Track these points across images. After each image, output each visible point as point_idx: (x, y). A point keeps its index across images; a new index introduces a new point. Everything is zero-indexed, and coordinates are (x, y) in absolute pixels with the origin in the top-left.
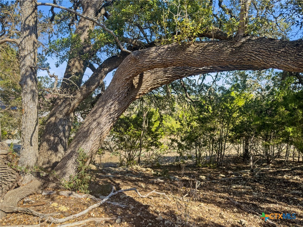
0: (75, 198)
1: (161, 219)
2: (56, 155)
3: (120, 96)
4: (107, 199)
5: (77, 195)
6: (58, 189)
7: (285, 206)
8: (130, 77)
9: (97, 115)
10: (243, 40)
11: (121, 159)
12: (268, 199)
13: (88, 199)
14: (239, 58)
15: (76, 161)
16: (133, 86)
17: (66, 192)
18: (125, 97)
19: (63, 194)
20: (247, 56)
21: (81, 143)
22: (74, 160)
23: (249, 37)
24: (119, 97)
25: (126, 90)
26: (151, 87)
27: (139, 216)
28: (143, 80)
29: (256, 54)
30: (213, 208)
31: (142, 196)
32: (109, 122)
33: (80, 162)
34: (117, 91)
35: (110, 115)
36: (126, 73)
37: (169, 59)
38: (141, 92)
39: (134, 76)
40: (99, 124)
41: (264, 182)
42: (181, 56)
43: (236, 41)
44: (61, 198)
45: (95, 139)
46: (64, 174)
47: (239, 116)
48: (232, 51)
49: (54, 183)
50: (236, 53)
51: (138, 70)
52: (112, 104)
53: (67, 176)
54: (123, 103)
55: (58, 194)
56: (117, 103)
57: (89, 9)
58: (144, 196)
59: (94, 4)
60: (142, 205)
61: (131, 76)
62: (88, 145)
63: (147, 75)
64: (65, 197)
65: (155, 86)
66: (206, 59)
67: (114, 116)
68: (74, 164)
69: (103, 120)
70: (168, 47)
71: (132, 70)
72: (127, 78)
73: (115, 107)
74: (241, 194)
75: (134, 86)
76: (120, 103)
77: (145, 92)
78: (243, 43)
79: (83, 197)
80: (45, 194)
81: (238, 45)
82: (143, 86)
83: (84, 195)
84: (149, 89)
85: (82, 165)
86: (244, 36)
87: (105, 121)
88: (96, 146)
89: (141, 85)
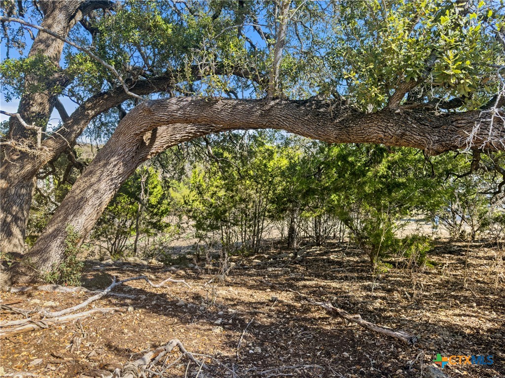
0: (63, 293)
1: (183, 304)
2: (10, 242)
3: (126, 156)
4: (110, 290)
5: (65, 288)
6: (35, 283)
7: (321, 282)
8: (141, 132)
9: (94, 179)
10: (272, 103)
11: (100, 252)
12: (306, 278)
13: (81, 292)
14: (269, 122)
15: (62, 243)
16: (143, 143)
17: (48, 286)
18: (133, 157)
19: (43, 289)
20: (275, 120)
21: (70, 217)
22: (59, 241)
23: (278, 101)
24: (124, 156)
25: (135, 148)
26: (167, 145)
27: (155, 304)
28: (157, 135)
29: (283, 120)
30: (243, 291)
31: (154, 286)
32: (110, 190)
33: (70, 244)
34: (122, 149)
35: (112, 180)
36: (136, 127)
37: (193, 115)
38: (153, 151)
39: (147, 130)
40: (96, 192)
41: (306, 263)
42: (207, 113)
43: (266, 104)
44: (43, 294)
45: (90, 212)
46: (45, 261)
47: (280, 182)
48: (261, 114)
49: (27, 275)
50: (265, 116)
51: (153, 124)
52: (115, 166)
53: (49, 264)
54: (129, 165)
55: (36, 289)
56: (122, 164)
57: (57, 12)
58: (157, 286)
59: (65, 6)
60: (156, 295)
61: (142, 130)
62: (80, 221)
63: (161, 129)
64: (47, 293)
65: (172, 144)
66: (235, 119)
67: (116, 181)
68: (60, 246)
69: (103, 186)
70: (192, 100)
71: (145, 124)
72: (137, 132)
73: (118, 169)
74: (276, 276)
75: (145, 143)
76: (125, 165)
77: (159, 151)
78: (272, 107)
79: (73, 291)
80: (16, 291)
81: (267, 108)
82: (157, 143)
83: (75, 289)
84: (165, 146)
85: (72, 247)
86: (274, 99)
87: (104, 188)
88: (91, 222)
89: (154, 142)
